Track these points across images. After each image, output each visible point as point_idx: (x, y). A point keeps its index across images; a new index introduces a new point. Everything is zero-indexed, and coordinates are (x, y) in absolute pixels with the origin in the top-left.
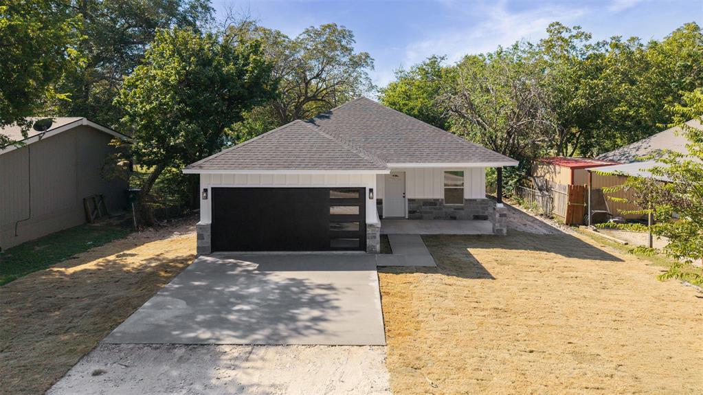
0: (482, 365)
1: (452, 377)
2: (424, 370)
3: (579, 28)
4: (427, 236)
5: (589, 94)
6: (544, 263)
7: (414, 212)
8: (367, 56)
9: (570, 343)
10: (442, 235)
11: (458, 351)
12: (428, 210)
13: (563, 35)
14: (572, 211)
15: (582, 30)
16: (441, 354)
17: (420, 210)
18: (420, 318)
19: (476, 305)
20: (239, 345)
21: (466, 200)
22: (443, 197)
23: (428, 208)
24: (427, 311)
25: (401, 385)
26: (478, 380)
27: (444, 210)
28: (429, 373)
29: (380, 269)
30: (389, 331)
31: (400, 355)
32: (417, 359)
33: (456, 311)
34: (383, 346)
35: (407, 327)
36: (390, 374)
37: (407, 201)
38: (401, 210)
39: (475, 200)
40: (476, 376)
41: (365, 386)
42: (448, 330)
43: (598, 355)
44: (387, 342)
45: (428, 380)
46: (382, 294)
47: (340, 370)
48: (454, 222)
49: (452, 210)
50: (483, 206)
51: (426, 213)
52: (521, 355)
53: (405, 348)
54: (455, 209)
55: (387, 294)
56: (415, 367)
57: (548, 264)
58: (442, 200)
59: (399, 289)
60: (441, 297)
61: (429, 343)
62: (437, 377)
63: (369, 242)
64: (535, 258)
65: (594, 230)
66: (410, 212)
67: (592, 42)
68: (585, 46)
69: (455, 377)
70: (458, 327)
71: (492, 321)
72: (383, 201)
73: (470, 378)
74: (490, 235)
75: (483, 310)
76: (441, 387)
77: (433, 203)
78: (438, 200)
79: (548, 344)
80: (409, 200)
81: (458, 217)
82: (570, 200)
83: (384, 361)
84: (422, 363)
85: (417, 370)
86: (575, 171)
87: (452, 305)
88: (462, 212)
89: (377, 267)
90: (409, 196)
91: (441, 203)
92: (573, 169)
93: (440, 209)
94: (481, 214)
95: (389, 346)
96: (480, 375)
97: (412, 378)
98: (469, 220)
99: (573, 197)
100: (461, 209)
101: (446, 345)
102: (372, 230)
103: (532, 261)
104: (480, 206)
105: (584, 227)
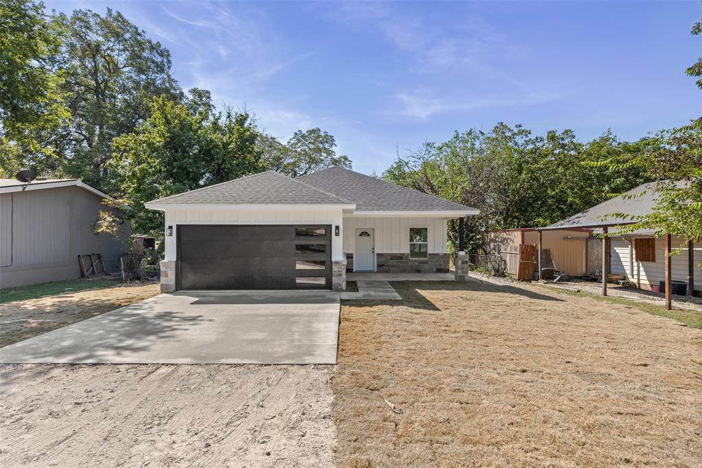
0: (463, 385)
1: (423, 399)
2: (384, 391)
3: (520, 126)
4: (393, 282)
5: (531, 177)
6: (509, 300)
7: (382, 265)
8: (346, 159)
9: (569, 362)
10: (408, 281)
11: (430, 369)
12: (395, 264)
13: (506, 134)
14: (523, 267)
15: (523, 128)
16: (407, 373)
17: (387, 263)
18: (383, 339)
19: (446, 328)
20: (144, 364)
21: (430, 254)
22: (409, 252)
23: (394, 262)
24: (391, 333)
25: (347, 410)
26: (461, 404)
27: (410, 264)
28: (391, 395)
29: (343, 302)
30: (343, 350)
31: (353, 374)
32: (375, 378)
33: (424, 333)
34: (332, 365)
35: (365, 347)
36: (335, 396)
37: (376, 256)
38: (370, 264)
39: (438, 254)
40: (457, 398)
41: (294, 412)
42: (415, 350)
43: (609, 375)
44: (339, 360)
45: (389, 404)
46: (342, 320)
47: (264, 392)
48: (418, 274)
49: (417, 263)
50: (445, 260)
51: (393, 266)
52: (513, 374)
53: (359, 368)
54: (420, 263)
55: (348, 320)
56: (372, 387)
57: (514, 301)
58: (408, 254)
59: (361, 316)
60: (407, 322)
61: (391, 361)
62: (401, 399)
63: (335, 280)
64: (499, 296)
65: (545, 283)
66: (378, 266)
67: (532, 137)
68: (526, 141)
69: (428, 399)
70: (427, 347)
71: (467, 342)
72: (354, 256)
73: (450, 401)
74: (453, 281)
75: (455, 332)
76: (407, 412)
77: (399, 257)
78: (404, 254)
79: (543, 363)
80: (378, 254)
81: (422, 270)
82: (522, 258)
83: (330, 381)
84: (381, 383)
85: (374, 392)
86: (525, 233)
87: (419, 328)
88: (426, 266)
89: (341, 300)
90: (377, 251)
91: (407, 257)
92: (523, 232)
93: (407, 263)
94: (443, 267)
95: (340, 365)
96: (464, 396)
97: (366, 401)
98: (432, 272)
99: (524, 256)
100: (426, 262)
101: (414, 363)
102: (338, 268)
103: (497, 299)
104: (442, 260)
105: (535, 282)
